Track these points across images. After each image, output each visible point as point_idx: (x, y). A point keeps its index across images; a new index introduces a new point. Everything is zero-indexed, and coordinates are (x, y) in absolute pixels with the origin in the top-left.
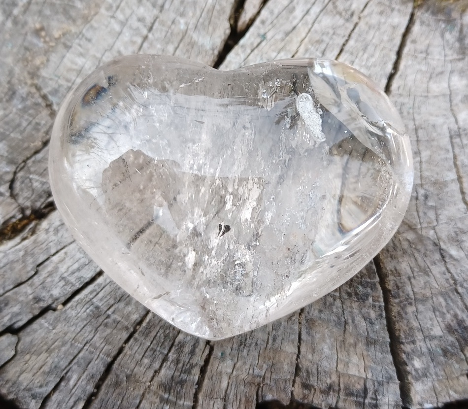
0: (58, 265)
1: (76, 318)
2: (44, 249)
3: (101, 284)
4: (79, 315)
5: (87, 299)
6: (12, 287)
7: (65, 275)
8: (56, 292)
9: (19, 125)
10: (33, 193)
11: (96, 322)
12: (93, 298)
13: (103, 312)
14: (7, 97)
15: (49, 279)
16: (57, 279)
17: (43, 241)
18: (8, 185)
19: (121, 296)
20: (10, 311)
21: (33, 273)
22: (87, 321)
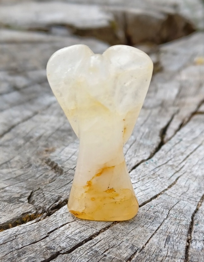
0: (64, 231)
1: (80, 257)
2: (53, 224)
3: (97, 239)
4: (82, 255)
5: (88, 248)
6: (28, 244)
7: (70, 236)
8: (63, 245)
9: (34, 176)
10: (45, 200)
11: (96, 259)
12: (92, 247)
13: (101, 254)
14: (26, 166)
15: (58, 238)
16: (63, 238)
17: (53, 220)
18: (26, 198)
19: (113, 245)
20: (26, 256)
21: (45, 236)
22: (89, 259)
